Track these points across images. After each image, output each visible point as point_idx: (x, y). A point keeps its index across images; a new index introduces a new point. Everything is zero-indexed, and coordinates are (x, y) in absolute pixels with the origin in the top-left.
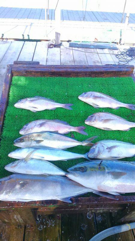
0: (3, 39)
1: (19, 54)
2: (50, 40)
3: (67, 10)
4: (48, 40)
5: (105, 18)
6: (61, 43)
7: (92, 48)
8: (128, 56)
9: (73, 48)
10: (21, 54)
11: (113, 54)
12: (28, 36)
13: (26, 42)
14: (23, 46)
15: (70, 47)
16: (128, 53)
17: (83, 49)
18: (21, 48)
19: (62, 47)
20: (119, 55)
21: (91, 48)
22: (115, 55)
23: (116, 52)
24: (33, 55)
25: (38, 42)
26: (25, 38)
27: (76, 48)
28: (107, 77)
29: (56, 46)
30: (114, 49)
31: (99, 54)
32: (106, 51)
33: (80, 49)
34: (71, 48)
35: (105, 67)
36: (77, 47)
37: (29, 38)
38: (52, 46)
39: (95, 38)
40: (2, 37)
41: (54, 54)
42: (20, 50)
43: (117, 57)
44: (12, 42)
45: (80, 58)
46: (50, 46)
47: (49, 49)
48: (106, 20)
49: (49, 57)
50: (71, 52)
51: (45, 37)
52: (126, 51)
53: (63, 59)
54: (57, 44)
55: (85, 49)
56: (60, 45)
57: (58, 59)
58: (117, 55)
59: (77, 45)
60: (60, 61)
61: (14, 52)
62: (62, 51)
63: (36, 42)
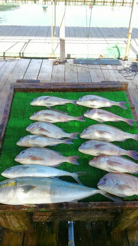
3: (74, 27)
4: (55, 58)
5: (111, 34)
6: (66, 60)
8: (131, 71)
9: (78, 65)
13: (32, 59)
14: (29, 64)
15: (74, 63)
16: (131, 68)
18: (28, 66)
19: (66, 64)
20: (122, 70)
22: (118, 70)
23: (119, 67)
24: (38, 72)
25: (44, 60)
29: (61, 63)
30: (118, 65)
31: (102, 70)
32: (109, 67)
33: (83, 66)
34: (75, 65)
35: (101, 84)
36: (81, 64)
38: (57, 63)
39: (100, 55)
41: (59, 71)
43: (120, 72)
44: (19, 60)
46: (55, 64)
47: (55, 66)
48: (111, 36)
50: (75, 69)
51: (52, 55)
52: (129, 66)
53: (67, 75)
54: (61, 61)
55: (89, 65)
56: (64, 62)
57: (63, 75)
58: (120, 70)
59: (82, 62)
60: (64, 77)
61: (21, 70)
62: (66, 67)
63: (42, 60)
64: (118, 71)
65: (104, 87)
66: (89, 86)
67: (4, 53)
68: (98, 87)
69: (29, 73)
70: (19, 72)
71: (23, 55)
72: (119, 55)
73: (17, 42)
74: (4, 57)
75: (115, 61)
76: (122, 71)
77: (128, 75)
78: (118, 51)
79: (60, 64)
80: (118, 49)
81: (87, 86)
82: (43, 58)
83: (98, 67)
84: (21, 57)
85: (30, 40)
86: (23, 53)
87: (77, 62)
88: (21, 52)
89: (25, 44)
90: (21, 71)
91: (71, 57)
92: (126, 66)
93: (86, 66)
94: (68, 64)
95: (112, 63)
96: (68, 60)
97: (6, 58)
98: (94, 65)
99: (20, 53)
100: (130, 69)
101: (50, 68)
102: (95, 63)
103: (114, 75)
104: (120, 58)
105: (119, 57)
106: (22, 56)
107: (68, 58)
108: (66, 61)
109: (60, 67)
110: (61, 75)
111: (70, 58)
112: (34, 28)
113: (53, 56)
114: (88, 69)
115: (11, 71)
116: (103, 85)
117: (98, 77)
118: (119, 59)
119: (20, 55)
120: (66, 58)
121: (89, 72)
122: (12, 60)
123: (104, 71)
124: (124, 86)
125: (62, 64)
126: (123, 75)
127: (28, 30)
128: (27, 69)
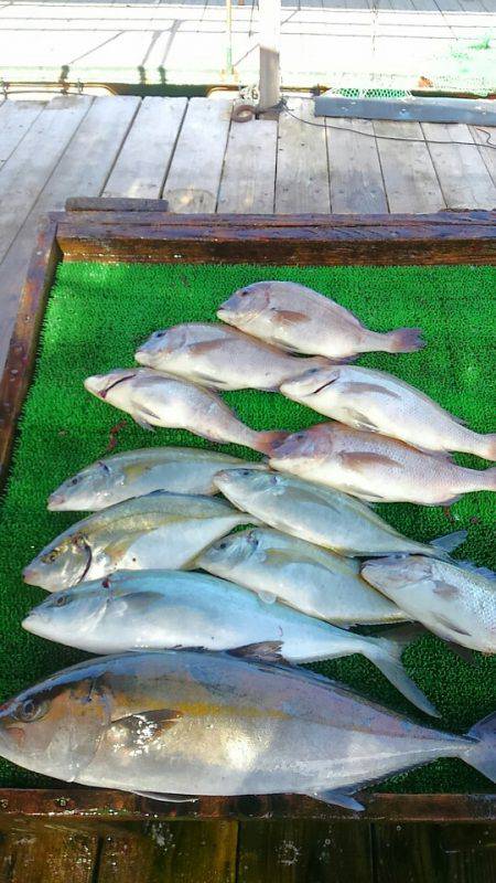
0: (67, 85)
1: (117, 147)
2: (243, 87)
4: (235, 88)
6: (283, 102)
7: (405, 121)
9: (330, 122)
10: (125, 147)
11: (489, 146)
12: (162, 70)
13: (147, 98)
14: (134, 117)
15: (316, 115)
17: (369, 124)
19: (285, 117)
21: (399, 121)
22: (494, 147)
24: (170, 153)
25: (193, 99)
26: (147, 82)
27: (342, 122)
28: (442, 263)
29: (263, 113)
30: (492, 126)
31: (431, 145)
32: (461, 132)
33: (353, 125)
34: (321, 121)
35: (437, 224)
36: (345, 118)
37: (164, 79)
38: (245, 115)
39: (423, 78)
40: (64, 76)
41: (252, 148)
42: (122, 131)
44: (96, 97)
45: (354, 162)
46: (238, 115)
47: (236, 126)
49: (235, 159)
50: (318, 138)
51: (225, 76)
53: (287, 165)
54: (264, 106)
55: (376, 123)
56: (276, 110)
57: (269, 167)
59: (347, 110)
60: (272, 175)
62: (283, 132)
63: (185, 99)
64: (494, 153)
65: (451, 238)
67: (66, 69)
68: (427, 234)
73: (123, 31)
79: (257, 118)
81: (372, 229)
82: (189, 92)
83: (413, 131)
87: (328, 108)
93: (363, 127)
94: (289, 117)
98: (397, 124)
101: (215, 137)
102: (400, 115)
103: (481, 168)
108: (281, 106)
109: (260, 131)
110: (262, 165)
113: (230, 81)
114: (370, 142)
116: (444, 229)
123: (436, 151)
125: (265, 119)
128: (125, 138)
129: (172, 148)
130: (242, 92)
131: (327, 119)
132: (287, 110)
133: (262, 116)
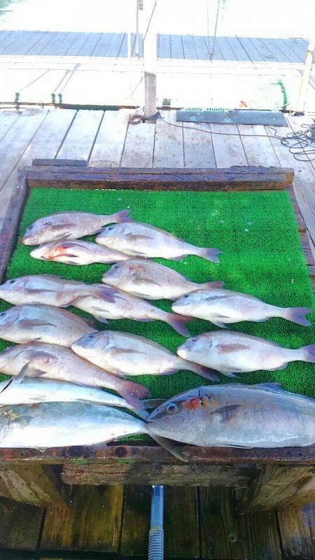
2: (138, 107)
3: (181, 37)
4: (134, 108)
5: (269, 54)
6: (158, 113)
7: (227, 124)
8: (309, 141)
9: (185, 124)
10: (67, 137)
11: (276, 137)
13: (80, 110)
14: (73, 121)
15: (177, 121)
16: (309, 134)
17: (207, 125)
18: (68, 126)
19: (158, 122)
21: (222, 124)
22: (279, 138)
23: (283, 132)
24: (93, 141)
25: (107, 112)
27: (192, 125)
29: (147, 119)
30: (279, 126)
31: (242, 137)
32: (259, 129)
33: (199, 126)
34: (180, 124)
35: (229, 173)
36: (194, 122)
38: (136, 120)
39: (242, 102)
40: (17, 99)
41: (140, 138)
42: (66, 128)
43: (284, 142)
44: (49, 111)
46: (132, 121)
47: (131, 126)
48: (269, 58)
50: (178, 133)
51: (127, 101)
52: (306, 129)
53: (160, 148)
54: (148, 115)
55: (211, 125)
56: (154, 118)
57: (149, 149)
58: (284, 139)
59: (195, 118)
60: (152, 153)
61: (53, 134)
62: (158, 130)
63: (102, 111)
64: (279, 141)
65: (236, 180)
66: (200, 178)
67: (18, 94)
68: (223, 179)
69: (73, 141)
70: (47, 141)
71: (61, 101)
72: (285, 102)
73: (49, 70)
74: (17, 104)
75: (275, 116)
76: (287, 140)
77: (301, 150)
78: (283, 92)
79: (144, 122)
80: (283, 88)
82: (105, 108)
83: (232, 129)
84: (56, 105)
85: (78, 65)
86: (60, 96)
87: (183, 117)
88: (56, 94)
89: (66, 74)
90: (52, 139)
91: (171, 106)
92: (297, 129)
93: (204, 127)
94: (162, 122)
95: (266, 121)
96: (164, 114)
97: (21, 106)
98: (224, 126)
99: (53, 96)
100: (307, 137)
101: (119, 132)
102: (226, 121)
103: (270, 150)
104: (288, 109)
105: (285, 107)
106: (57, 101)
107: (163, 109)
108: (157, 116)
109: (145, 129)
110: (146, 149)
111: (168, 109)
112: (88, 38)
113: (130, 104)
114: (208, 135)
115: (29, 137)
116: (233, 176)
117: (232, 152)
118: (284, 111)
119: (54, 101)
120: (158, 108)
121: (211, 142)
122: (33, 112)
123: (245, 140)
124: (284, 178)
125: (148, 123)
126: (292, 150)
127: (74, 42)
128: (67, 133)
129: (94, 138)
130: (137, 109)
131: (184, 123)
132: (161, 118)
133: (146, 121)
